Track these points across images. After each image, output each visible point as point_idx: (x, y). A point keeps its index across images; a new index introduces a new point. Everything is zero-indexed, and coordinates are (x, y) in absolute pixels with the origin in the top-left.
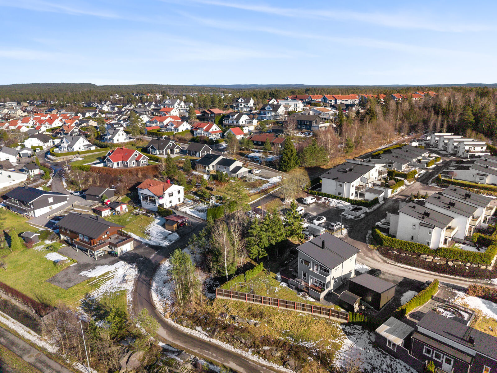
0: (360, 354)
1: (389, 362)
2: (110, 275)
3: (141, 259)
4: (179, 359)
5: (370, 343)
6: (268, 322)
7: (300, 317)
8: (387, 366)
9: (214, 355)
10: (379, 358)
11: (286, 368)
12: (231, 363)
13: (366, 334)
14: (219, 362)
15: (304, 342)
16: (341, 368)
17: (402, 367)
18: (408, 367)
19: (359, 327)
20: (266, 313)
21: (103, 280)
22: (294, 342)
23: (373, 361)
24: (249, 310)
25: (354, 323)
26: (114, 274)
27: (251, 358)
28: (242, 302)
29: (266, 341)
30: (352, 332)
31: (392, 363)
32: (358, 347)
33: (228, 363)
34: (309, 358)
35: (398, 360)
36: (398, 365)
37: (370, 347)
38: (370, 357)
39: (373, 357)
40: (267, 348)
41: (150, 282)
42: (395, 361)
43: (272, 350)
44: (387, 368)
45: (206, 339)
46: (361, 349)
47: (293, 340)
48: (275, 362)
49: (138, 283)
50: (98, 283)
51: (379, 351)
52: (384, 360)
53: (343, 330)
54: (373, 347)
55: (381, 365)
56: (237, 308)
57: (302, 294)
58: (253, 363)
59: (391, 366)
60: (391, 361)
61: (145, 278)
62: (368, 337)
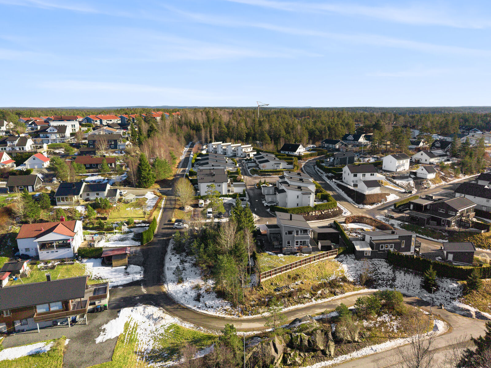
0: (356, 268)
1: (370, 262)
2: (132, 324)
3: (138, 298)
6: (305, 278)
7: (317, 265)
8: (371, 265)
9: (304, 313)
10: (365, 264)
11: (337, 295)
13: (348, 257)
14: (312, 314)
15: (330, 278)
16: (354, 280)
17: (378, 261)
18: (379, 259)
19: (342, 255)
20: (300, 273)
21: (132, 332)
22: (327, 280)
23: (364, 267)
24: (289, 277)
25: (339, 255)
26: (134, 322)
27: (320, 302)
28: (280, 275)
29: (316, 288)
30: (342, 260)
31: (372, 262)
32: (351, 265)
35: (373, 259)
36: (375, 261)
37: (356, 261)
38: (361, 266)
40: (319, 292)
41: (183, 307)
43: (322, 291)
45: (285, 311)
46: (354, 265)
47: (325, 280)
48: (329, 296)
49: (174, 314)
50: (131, 337)
51: (362, 260)
52: (368, 263)
53: (338, 261)
55: (369, 266)
56: (282, 280)
57: (298, 254)
59: (373, 264)
61: (173, 307)
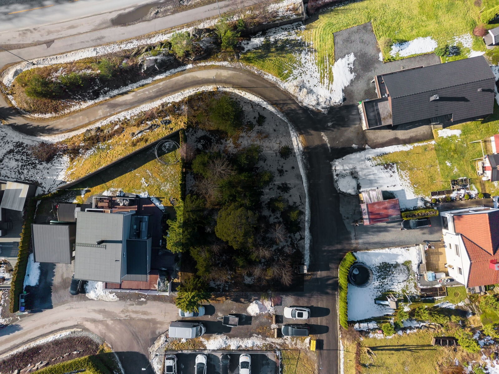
0: (48, 173)
3: (330, 124)
4: (151, 58)
5: (41, 184)
8: (23, 173)
9: (147, 93)
10: (30, 176)
11: (96, 127)
12: (131, 98)
14: (139, 91)
15: (92, 153)
16: (61, 157)
17: (10, 176)
22: (99, 147)
23: (36, 172)
27: (123, 114)
30: (59, 186)
31: (19, 176)
32: (52, 178)
33: (133, 96)
34: (83, 144)
36: (13, 177)
38: (38, 174)
39: (36, 174)
40: (116, 128)
41: (277, 107)
42: (17, 178)
43: (112, 129)
44: (23, 171)
45: (165, 98)
46: (48, 177)
47: (100, 147)
49: (285, 95)
51: (31, 181)
52: (26, 176)
54: (38, 182)
55: (28, 172)
58: (118, 111)
60: (20, 178)
61: (289, 106)
62: (44, 188)
